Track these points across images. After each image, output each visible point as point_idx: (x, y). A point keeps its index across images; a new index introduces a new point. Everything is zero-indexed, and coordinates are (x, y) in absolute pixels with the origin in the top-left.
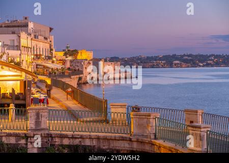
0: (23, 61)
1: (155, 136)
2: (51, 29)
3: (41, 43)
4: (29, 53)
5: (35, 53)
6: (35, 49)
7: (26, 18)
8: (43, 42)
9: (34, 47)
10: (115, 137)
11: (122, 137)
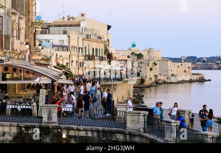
0: (72, 61)
1: (144, 130)
2: (109, 27)
3: (94, 43)
4: (80, 53)
5: (87, 54)
6: (87, 49)
7: (83, 15)
8: (96, 42)
9: (86, 47)
10: (112, 130)
11: (118, 131)
